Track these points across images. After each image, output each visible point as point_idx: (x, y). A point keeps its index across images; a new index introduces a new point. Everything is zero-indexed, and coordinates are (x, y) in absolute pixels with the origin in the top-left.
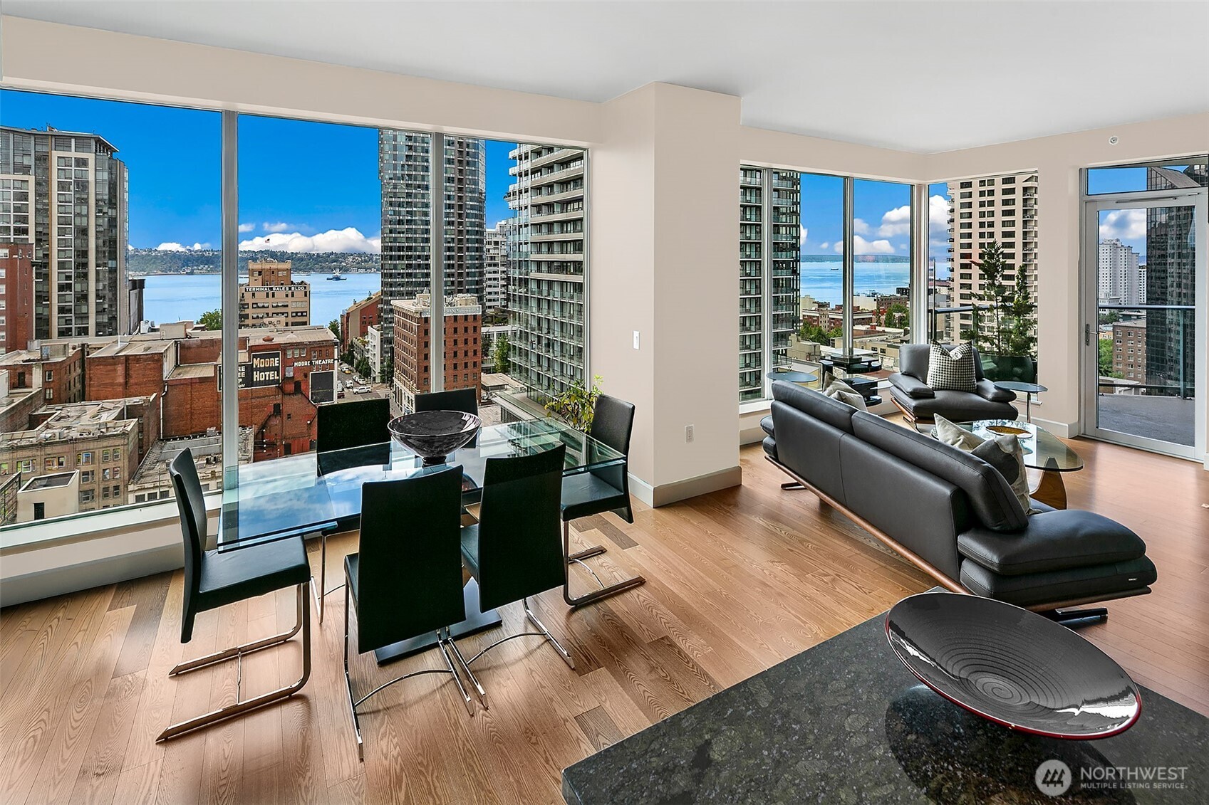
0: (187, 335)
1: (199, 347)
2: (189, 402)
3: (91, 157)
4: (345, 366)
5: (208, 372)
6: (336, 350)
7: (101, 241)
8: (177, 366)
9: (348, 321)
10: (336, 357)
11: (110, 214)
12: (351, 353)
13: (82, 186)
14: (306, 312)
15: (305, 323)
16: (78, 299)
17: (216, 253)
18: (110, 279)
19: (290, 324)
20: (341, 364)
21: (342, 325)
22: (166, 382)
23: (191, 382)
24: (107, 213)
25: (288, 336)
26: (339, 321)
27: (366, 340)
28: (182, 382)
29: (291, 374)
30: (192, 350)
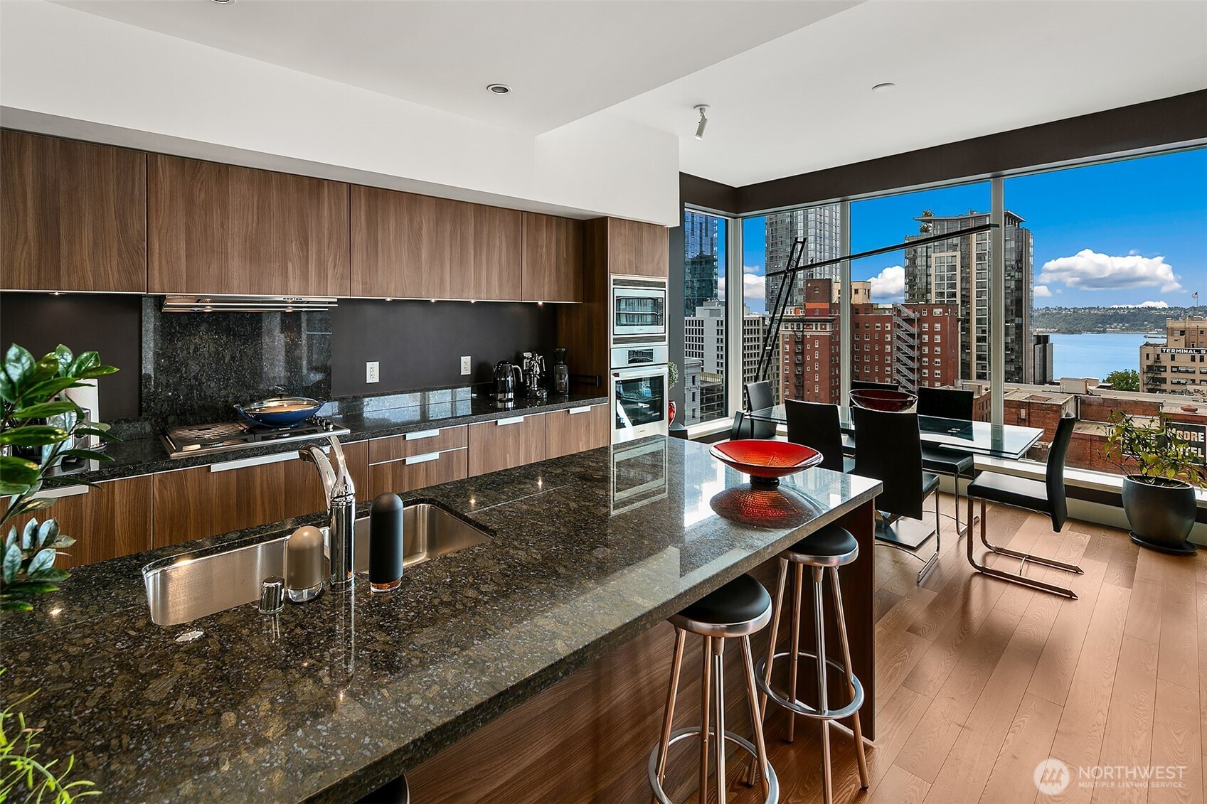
7: (1009, 301)
11: (1016, 277)
18: (1016, 333)
24: (1014, 276)
28: (1081, 437)
30: (1094, 408)
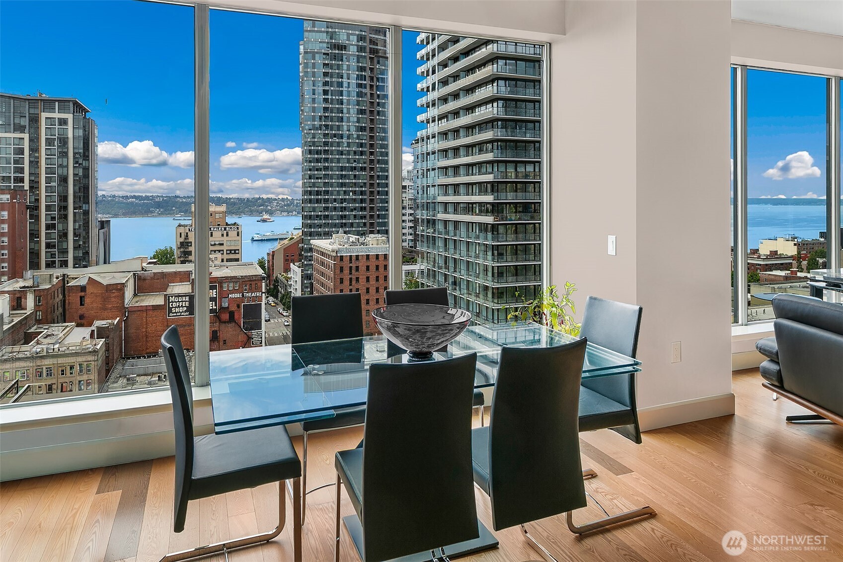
0: (143, 269)
1: (152, 278)
2: (145, 326)
3: (69, 117)
4: (271, 299)
5: (159, 300)
6: (264, 284)
7: (77, 188)
8: (135, 295)
9: (273, 259)
10: (264, 291)
11: (84, 165)
12: (276, 287)
13: (64, 141)
14: (238, 250)
15: (237, 260)
16: (60, 237)
17: (165, 199)
18: (84, 219)
19: (225, 260)
20: (267, 297)
21: (269, 262)
22: (127, 308)
23: (147, 309)
24: (82, 164)
25: (223, 271)
26: (266, 258)
27: (289, 276)
28: (139, 309)
29: (227, 305)
30: (147, 281)
